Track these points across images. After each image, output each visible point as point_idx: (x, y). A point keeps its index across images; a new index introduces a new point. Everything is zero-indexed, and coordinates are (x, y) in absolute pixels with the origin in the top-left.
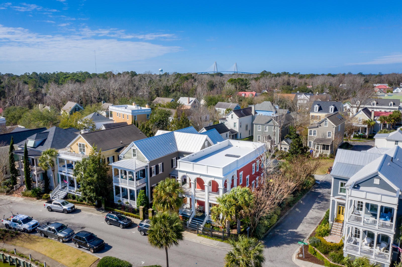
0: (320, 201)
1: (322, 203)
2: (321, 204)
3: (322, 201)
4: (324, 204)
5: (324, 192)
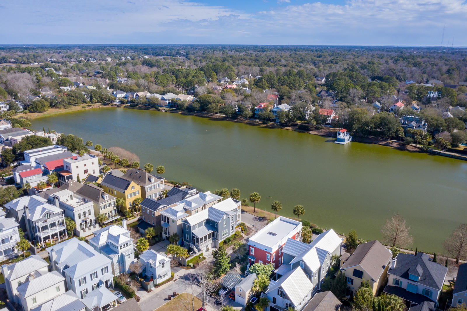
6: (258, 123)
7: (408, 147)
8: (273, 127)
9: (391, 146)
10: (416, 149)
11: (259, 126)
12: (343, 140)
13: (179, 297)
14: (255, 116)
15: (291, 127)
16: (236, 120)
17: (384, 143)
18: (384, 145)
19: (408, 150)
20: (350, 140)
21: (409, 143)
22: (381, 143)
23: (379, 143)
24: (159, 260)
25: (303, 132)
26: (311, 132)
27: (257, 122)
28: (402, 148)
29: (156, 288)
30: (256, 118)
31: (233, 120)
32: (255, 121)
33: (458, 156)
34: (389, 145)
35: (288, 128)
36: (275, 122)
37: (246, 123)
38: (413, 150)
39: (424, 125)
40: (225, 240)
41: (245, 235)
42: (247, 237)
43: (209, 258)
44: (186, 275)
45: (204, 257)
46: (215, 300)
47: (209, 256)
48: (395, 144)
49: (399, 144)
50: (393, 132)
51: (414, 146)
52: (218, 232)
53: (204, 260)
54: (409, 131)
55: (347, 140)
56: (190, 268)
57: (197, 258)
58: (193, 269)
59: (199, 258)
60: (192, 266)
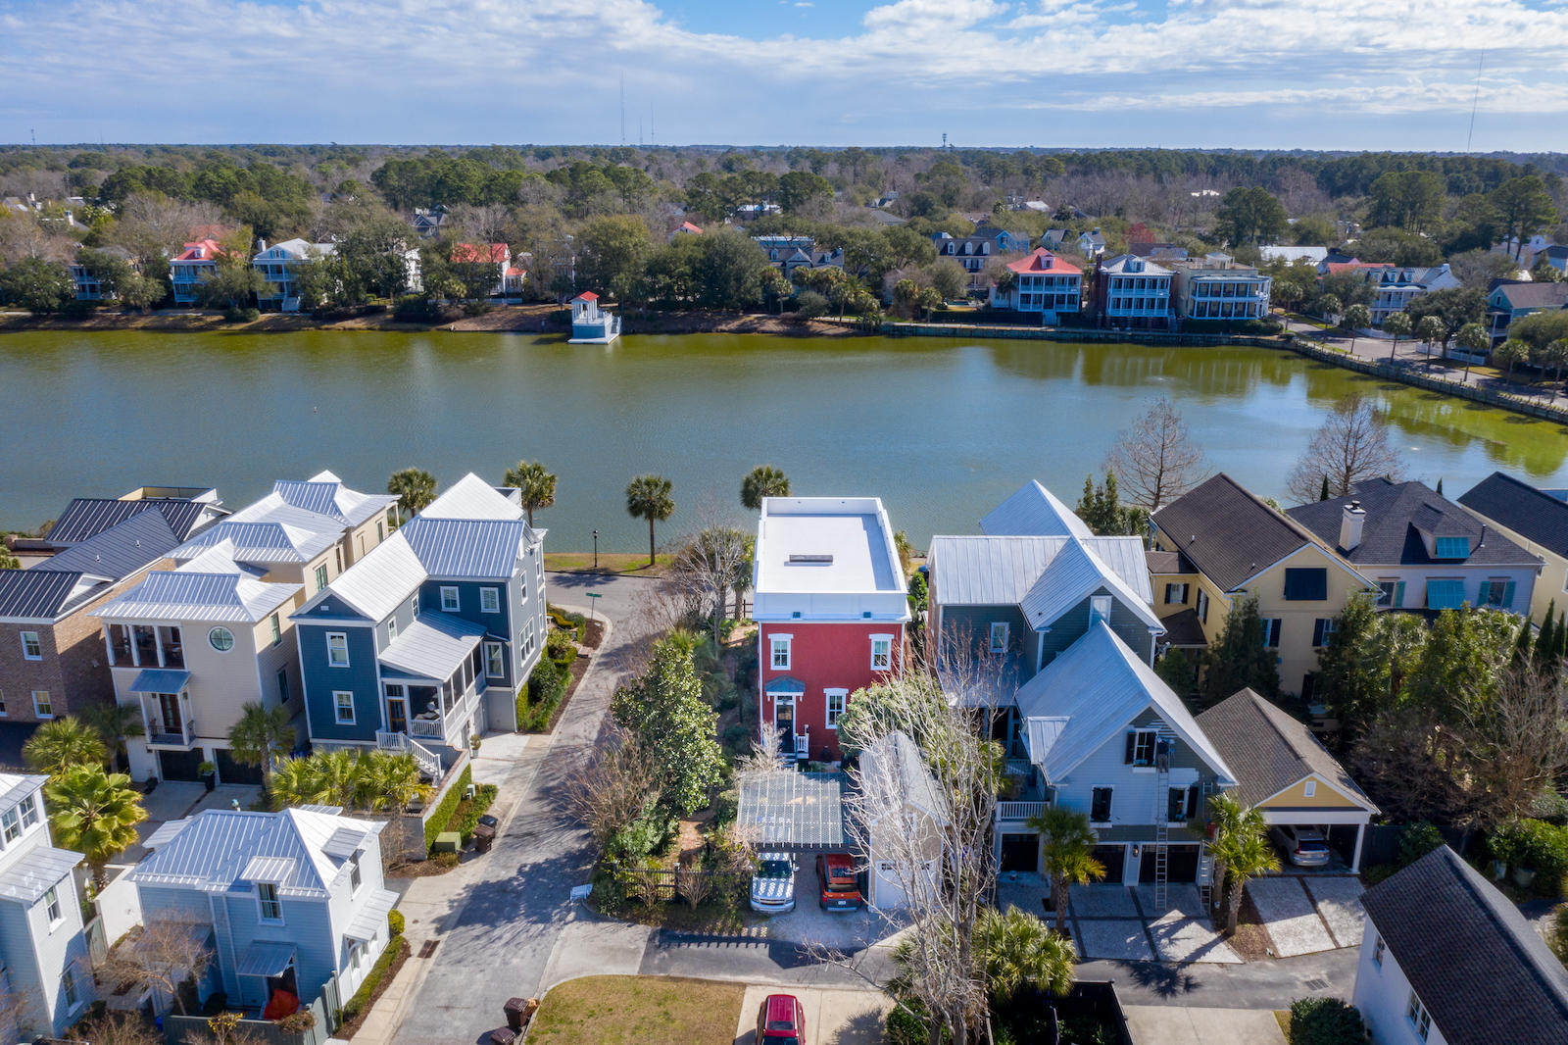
6: (202, 323)
7: (815, 325)
8: (277, 328)
9: (763, 332)
10: (842, 330)
11: (216, 332)
12: (598, 331)
13: (548, 1018)
14: (178, 299)
15: (358, 320)
16: (87, 325)
17: (734, 325)
18: (738, 331)
19: (820, 335)
20: (618, 328)
21: (815, 311)
22: (723, 327)
23: (720, 328)
24: (323, 842)
25: (419, 330)
26: (452, 326)
27: (197, 319)
28: (798, 330)
29: (348, 1038)
30: (185, 306)
31: (74, 325)
32: (186, 318)
33: (971, 330)
34: (755, 330)
35: (349, 324)
36: (279, 309)
37: (144, 329)
38: (831, 332)
39: (835, 255)
40: (530, 678)
41: (586, 644)
42: (599, 652)
43: (506, 782)
44: (462, 900)
45: (486, 786)
46: (762, 945)
47: (505, 776)
48: (771, 325)
49: (783, 322)
50: (754, 286)
51: (830, 323)
52: (508, 638)
53: (494, 798)
54: (800, 275)
55: (608, 330)
56: (454, 856)
57: (459, 801)
58: (474, 860)
59: (464, 799)
60: (458, 847)
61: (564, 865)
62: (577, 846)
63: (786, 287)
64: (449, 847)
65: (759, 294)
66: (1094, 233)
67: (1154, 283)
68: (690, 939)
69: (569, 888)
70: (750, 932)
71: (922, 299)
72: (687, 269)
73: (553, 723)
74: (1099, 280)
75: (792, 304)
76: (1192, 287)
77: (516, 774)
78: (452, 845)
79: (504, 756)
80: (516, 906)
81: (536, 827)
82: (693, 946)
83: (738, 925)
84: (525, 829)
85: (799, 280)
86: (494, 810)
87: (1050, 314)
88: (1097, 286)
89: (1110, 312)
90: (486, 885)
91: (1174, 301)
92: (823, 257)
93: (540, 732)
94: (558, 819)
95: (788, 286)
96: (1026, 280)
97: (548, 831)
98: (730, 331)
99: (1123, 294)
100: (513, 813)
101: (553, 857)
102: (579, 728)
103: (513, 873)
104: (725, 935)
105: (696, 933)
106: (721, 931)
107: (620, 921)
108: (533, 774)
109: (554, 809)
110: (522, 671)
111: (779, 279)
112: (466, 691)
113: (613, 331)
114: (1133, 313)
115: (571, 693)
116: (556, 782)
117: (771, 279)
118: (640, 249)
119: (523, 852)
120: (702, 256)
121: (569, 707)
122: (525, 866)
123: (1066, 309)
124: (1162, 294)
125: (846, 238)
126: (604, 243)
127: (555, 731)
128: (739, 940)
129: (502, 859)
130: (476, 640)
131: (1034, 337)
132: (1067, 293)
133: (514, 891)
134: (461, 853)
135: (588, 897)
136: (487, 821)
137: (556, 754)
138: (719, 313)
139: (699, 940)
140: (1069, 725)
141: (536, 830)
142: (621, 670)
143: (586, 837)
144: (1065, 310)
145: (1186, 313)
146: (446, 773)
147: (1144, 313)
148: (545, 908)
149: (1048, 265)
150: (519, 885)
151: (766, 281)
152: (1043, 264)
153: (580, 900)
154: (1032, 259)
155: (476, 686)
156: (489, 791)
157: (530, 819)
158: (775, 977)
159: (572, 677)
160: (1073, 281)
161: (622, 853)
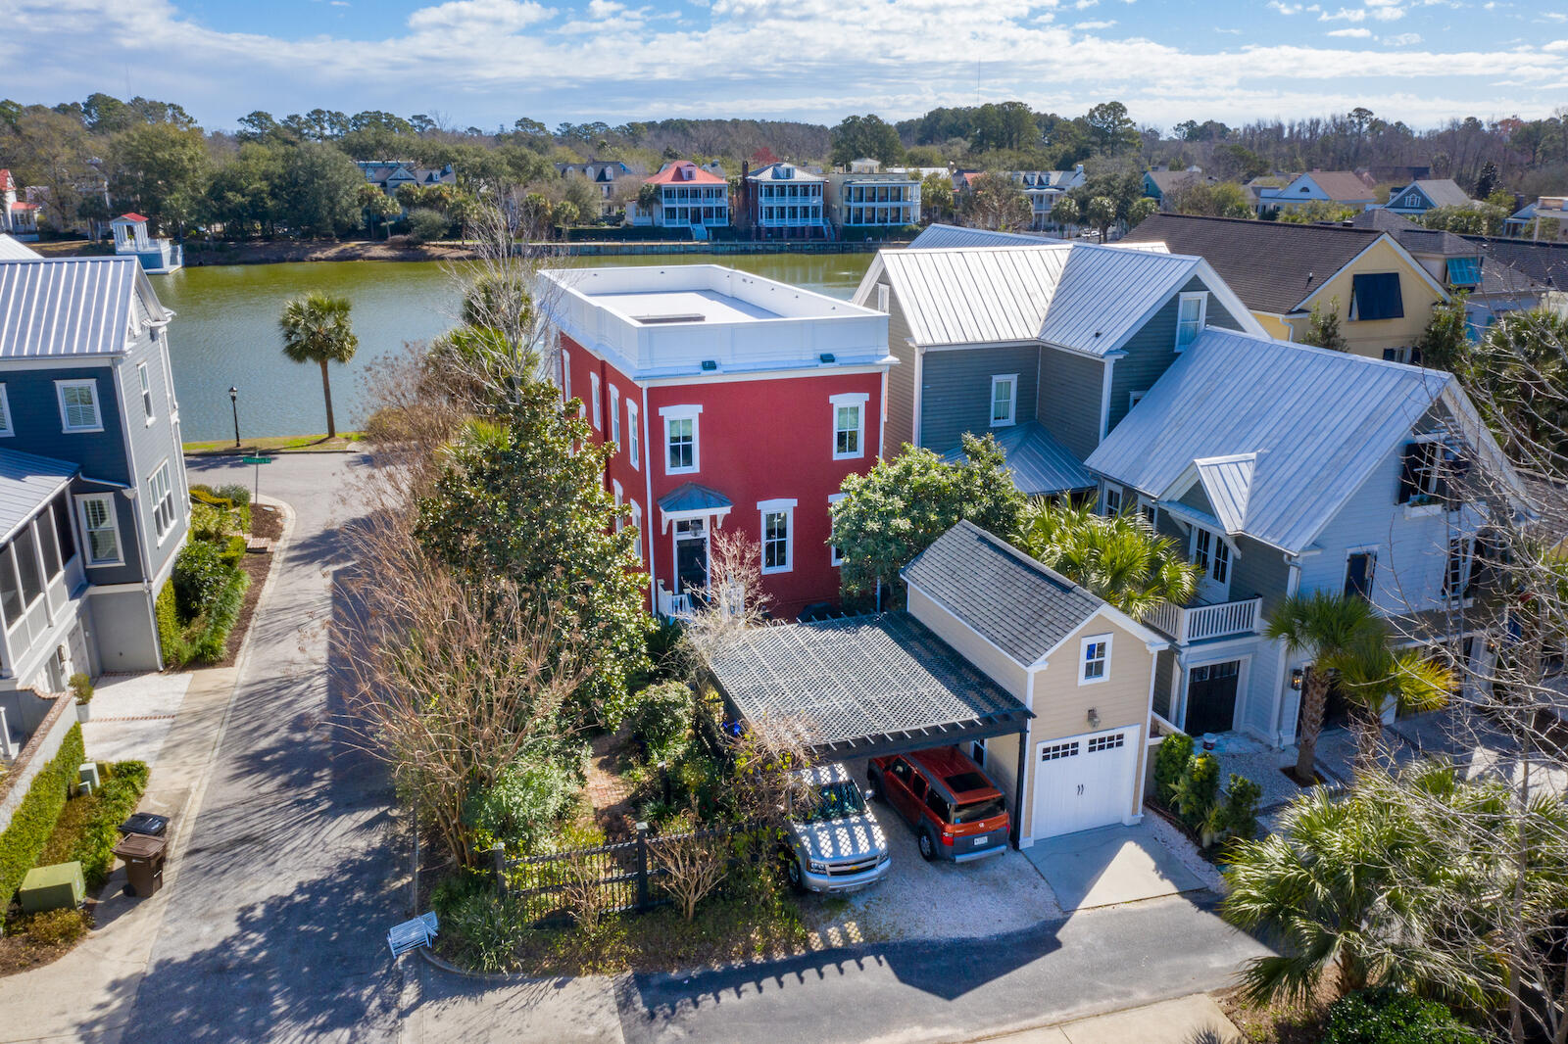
0: (298, 737)
1: (283, 732)
2: (287, 716)
3: (288, 744)
4: (269, 728)
5: (306, 834)
7: (433, 250)
9: (372, 259)
10: (466, 253)
17: (332, 252)
18: (338, 258)
19: (441, 258)
20: (179, 258)
21: (430, 235)
22: (318, 255)
23: (313, 256)
28: (413, 255)
34: (359, 256)
38: (453, 255)
39: (444, 173)
40: (175, 571)
41: (257, 533)
42: (282, 544)
43: (161, 756)
44: (112, 1017)
45: (120, 766)
46: (869, 961)
47: (158, 745)
48: (378, 251)
49: (393, 246)
50: (352, 205)
51: (452, 247)
52: (128, 482)
53: (144, 784)
54: (408, 194)
55: (166, 259)
56: (74, 917)
57: (63, 801)
58: (122, 918)
59: (75, 795)
60: (79, 894)
61: (346, 889)
62: (361, 844)
63: (393, 207)
64: (59, 897)
65: (358, 216)
66: (713, 165)
67: (806, 189)
68: (714, 983)
69: (381, 931)
70: (825, 938)
71: (556, 214)
72: (264, 185)
73: (235, 647)
74: (748, 190)
75: (402, 227)
76: (846, 193)
77: (177, 737)
78: (67, 888)
79: (146, 712)
80: (262, 999)
81: (257, 825)
82: (728, 996)
83: (799, 931)
84: (234, 831)
85: (406, 198)
86: (151, 802)
87: (700, 228)
88: (746, 196)
89: (764, 222)
90: (165, 968)
91: (828, 210)
92: (431, 176)
93: (212, 664)
94: (300, 803)
95: (394, 205)
96: (669, 193)
97: (285, 828)
98: (327, 259)
99: (776, 202)
100: (194, 807)
101: (315, 876)
102: (288, 649)
103: (231, 928)
104: (779, 956)
105: (717, 967)
106: (767, 951)
107: (533, 980)
108: (218, 733)
109: (287, 785)
110: (162, 553)
111: (381, 197)
112: (49, 586)
113: (173, 261)
114: (788, 223)
115: (252, 601)
116: (272, 739)
117: (370, 199)
118: (198, 164)
119: (241, 878)
120: (281, 171)
121: (254, 623)
122: (252, 908)
123: (715, 223)
124: (816, 201)
125: (454, 155)
126: (148, 154)
127: (239, 660)
128: (816, 960)
129: (196, 902)
130: (59, 483)
131: (687, 251)
132: (714, 205)
133: (244, 966)
134: (88, 907)
135: (434, 941)
136: (141, 825)
137: (257, 697)
138: (310, 242)
139: (733, 979)
140: (1260, 463)
141: (258, 830)
142: (335, 561)
143: (370, 825)
144: (715, 225)
145: (841, 222)
146: (21, 749)
147: (799, 223)
148: (338, 988)
149: (690, 176)
150: (254, 951)
151: (366, 199)
152: (685, 175)
153: (419, 955)
154: (672, 172)
155: (67, 579)
156: (131, 774)
157: (239, 811)
158: (943, 1023)
159: (247, 580)
160: (719, 193)
161: (507, 827)
